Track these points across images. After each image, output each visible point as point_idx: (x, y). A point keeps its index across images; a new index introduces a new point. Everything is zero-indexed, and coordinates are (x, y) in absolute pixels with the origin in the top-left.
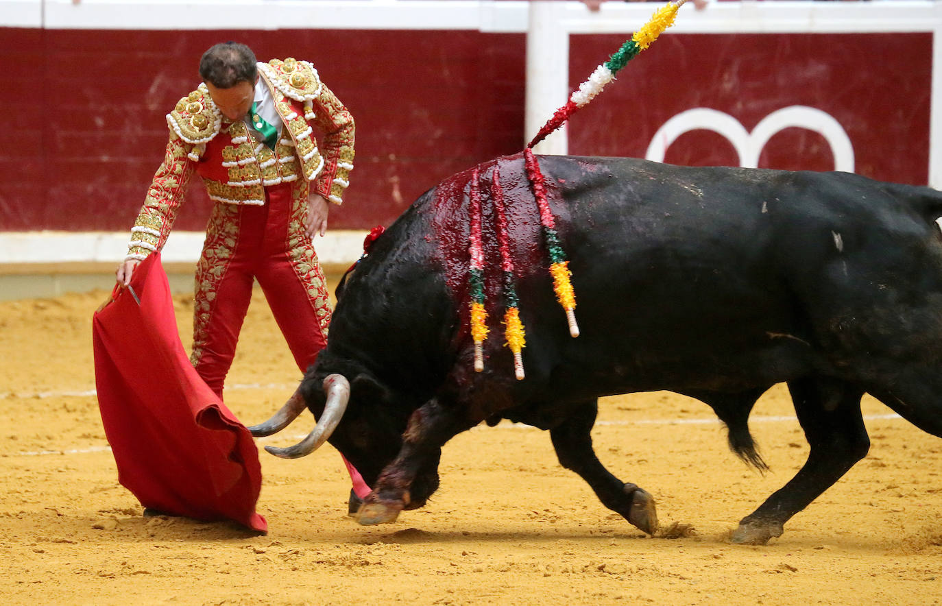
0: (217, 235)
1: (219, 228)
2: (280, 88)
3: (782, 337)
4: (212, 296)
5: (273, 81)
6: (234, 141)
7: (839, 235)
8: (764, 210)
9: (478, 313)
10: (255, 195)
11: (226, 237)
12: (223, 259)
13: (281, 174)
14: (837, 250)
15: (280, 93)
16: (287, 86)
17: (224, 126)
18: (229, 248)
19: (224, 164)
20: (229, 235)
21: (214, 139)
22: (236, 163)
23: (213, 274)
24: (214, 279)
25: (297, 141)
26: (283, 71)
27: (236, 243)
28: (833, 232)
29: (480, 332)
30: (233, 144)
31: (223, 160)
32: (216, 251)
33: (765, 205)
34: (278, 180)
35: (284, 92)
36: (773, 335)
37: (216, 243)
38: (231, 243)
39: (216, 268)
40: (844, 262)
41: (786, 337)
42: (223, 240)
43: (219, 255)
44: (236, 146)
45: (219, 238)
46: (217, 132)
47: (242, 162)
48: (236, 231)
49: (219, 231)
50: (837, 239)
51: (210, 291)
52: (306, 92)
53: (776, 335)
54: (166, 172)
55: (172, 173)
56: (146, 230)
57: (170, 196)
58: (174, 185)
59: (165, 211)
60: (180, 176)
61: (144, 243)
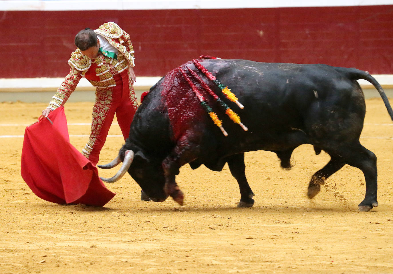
0: (104, 96)
1: (104, 94)
2: (109, 36)
3: (297, 130)
4: (103, 119)
5: (105, 35)
6: (99, 65)
7: (316, 92)
8: (287, 82)
9: (214, 116)
10: (111, 83)
11: (108, 96)
12: (108, 104)
13: (123, 67)
14: (316, 97)
15: (110, 38)
16: (111, 35)
17: (93, 61)
18: (109, 100)
19: (97, 75)
20: (109, 96)
21: (90, 67)
22: (101, 74)
23: (104, 110)
24: (105, 112)
25: (124, 53)
26: (106, 30)
27: (112, 98)
28: (314, 90)
29: (219, 123)
30: (98, 67)
31: (96, 74)
32: (105, 101)
33: (288, 80)
34: (123, 70)
35: (111, 37)
36: (293, 129)
37: (104, 99)
38: (110, 98)
39: (106, 108)
40: (318, 103)
41: (299, 130)
42: (107, 98)
43: (107, 103)
44: (100, 67)
45: (105, 97)
46: (91, 64)
47: (104, 73)
48: (112, 93)
49: (104, 95)
50: (316, 93)
51: (103, 116)
52: (118, 34)
53: (295, 129)
54: (70, 79)
55: (72, 79)
56: (58, 98)
57: (69, 88)
58: (72, 84)
59: (67, 92)
60: (75, 81)
61: (56, 104)
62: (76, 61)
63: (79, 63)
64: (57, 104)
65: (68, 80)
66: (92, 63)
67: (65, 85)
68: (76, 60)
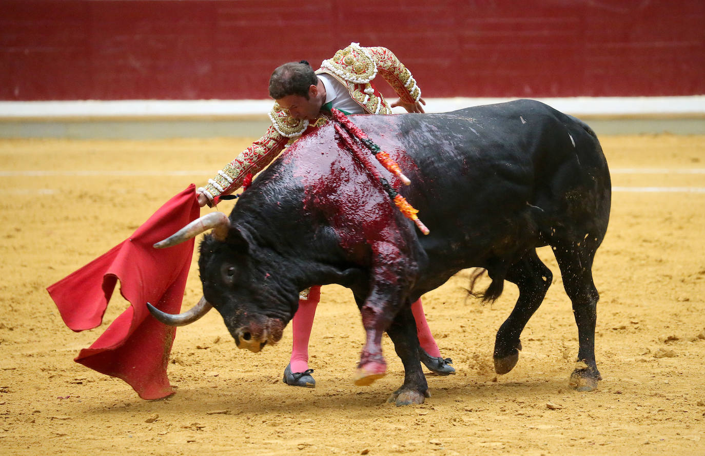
15: (351, 84)
26: (347, 64)
52: (368, 74)
54: (261, 143)
55: (265, 145)
56: (225, 175)
57: (255, 159)
58: (262, 154)
59: (246, 167)
60: (269, 149)
61: (216, 185)
62: (279, 116)
63: (283, 120)
64: (219, 186)
65: (257, 146)
66: (311, 125)
67: (247, 153)
68: (281, 114)
